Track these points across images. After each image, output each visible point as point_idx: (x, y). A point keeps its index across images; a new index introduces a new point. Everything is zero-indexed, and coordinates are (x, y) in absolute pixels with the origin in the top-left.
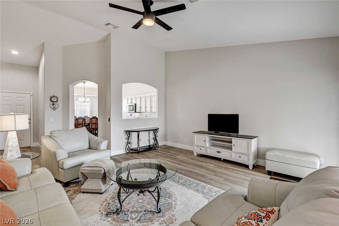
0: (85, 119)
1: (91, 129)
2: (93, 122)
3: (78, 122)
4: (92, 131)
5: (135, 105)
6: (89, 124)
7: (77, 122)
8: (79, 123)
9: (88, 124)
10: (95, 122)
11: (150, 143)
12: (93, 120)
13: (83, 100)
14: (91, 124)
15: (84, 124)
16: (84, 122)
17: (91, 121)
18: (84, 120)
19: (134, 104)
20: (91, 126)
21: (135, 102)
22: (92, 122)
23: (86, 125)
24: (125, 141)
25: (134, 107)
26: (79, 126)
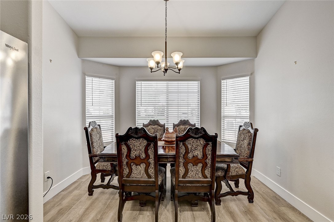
3: (129, 149)
7: (124, 149)
17: (183, 150)
18: (151, 140)
20: (182, 170)
26: (134, 167)
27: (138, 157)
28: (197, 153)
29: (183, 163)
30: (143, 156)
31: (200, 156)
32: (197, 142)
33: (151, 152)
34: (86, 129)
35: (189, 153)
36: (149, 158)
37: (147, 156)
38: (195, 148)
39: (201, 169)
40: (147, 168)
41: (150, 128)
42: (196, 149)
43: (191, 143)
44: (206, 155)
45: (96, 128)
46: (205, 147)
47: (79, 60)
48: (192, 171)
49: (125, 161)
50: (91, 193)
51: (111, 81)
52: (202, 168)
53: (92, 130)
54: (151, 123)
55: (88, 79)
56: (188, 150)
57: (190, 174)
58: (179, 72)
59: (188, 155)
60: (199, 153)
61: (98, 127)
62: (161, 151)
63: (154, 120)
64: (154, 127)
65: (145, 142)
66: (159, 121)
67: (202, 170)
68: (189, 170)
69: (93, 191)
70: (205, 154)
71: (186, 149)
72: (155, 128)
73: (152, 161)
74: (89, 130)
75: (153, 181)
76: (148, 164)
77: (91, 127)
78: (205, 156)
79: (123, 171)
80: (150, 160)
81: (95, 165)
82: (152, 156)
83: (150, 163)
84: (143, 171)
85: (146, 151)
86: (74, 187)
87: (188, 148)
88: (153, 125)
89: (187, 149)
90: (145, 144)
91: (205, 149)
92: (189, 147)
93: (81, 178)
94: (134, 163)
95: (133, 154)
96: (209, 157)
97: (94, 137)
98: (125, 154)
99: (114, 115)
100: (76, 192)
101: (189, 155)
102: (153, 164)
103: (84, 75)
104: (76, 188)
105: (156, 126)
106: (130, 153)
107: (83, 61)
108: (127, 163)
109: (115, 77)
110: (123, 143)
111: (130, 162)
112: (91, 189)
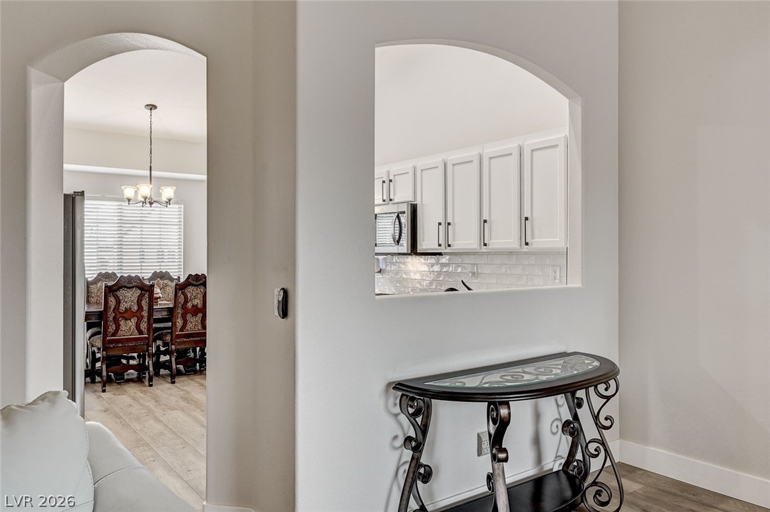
0: (153, 286)
1: (179, 336)
2: (189, 305)
3: (118, 301)
4: (187, 350)
5: (414, 209)
6: (171, 311)
7: (112, 301)
8: (122, 308)
9: (165, 314)
10: (198, 302)
11: (539, 460)
12: (190, 291)
13: (145, 190)
14: (180, 311)
15: (145, 314)
16: (145, 303)
17: (182, 299)
18: (146, 289)
19: (405, 208)
20: (179, 322)
21: (410, 198)
22: (186, 301)
23: (157, 315)
24: (397, 458)
25: (405, 220)
26: (122, 323)
29: (181, 314)
30: (135, 308)
31: (200, 305)
32: (197, 290)
35: (188, 302)
36: (143, 311)
37: (140, 308)
39: (200, 319)
40: (138, 323)
42: (196, 297)
48: (191, 322)
49: (112, 316)
52: (202, 318)
56: (188, 299)
57: (188, 326)
59: (187, 305)
65: (138, 292)
67: (201, 321)
68: (188, 322)
71: (185, 298)
75: (145, 338)
79: (109, 328)
80: (143, 313)
82: (145, 308)
83: (143, 317)
84: (133, 327)
85: (139, 302)
87: (187, 297)
90: (138, 294)
92: (189, 295)
94: (123, 318)
98: (113, 307)
102: (147, 317)
106: (119, 306)
108: (114, 318)
110: (112, 295)
111: (117, 317)
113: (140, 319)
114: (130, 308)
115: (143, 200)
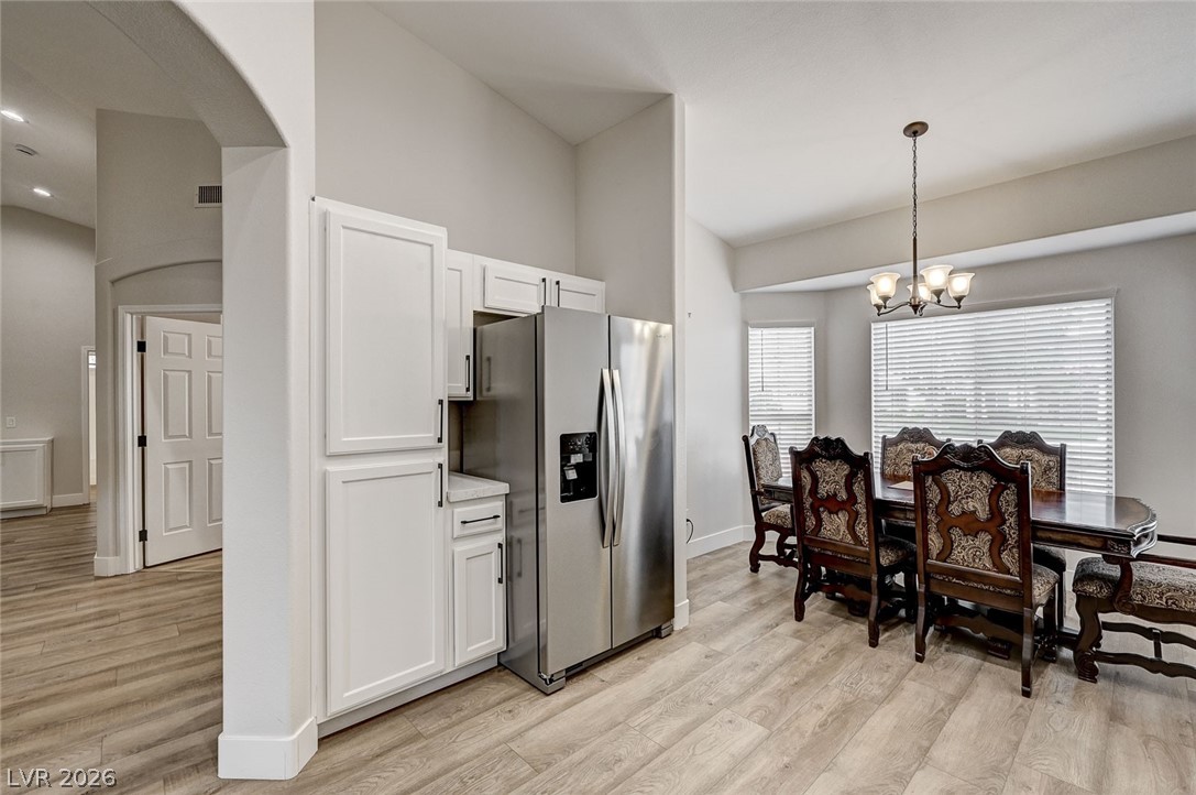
2: (955, 509)
7: (806, 478)
17: (934, 494)
20: (934, 541)
22: (946, 500)
26: (825, 515)
27: (832, 497)
28: (974, 507)
29: (937, 524)
30: (843, 495)
31: (983, 514)
32: (971, 479)
33: (858, 489)
34: (746, 439)
35: (949, 502)
36: (856, 502)
37: (852, 498)
38: (966, 493)
39: (987, 547)
40: (851, 523)
41: (901, 450)
42: (968, 495)
43: (954, 480)
44: (1002, 515)
45: (766, 439)
46: (995, 494)
47: (735, 297)
48: (964, 548)
49: (808, 502)
50: (755, 568)
51: (806, 330)
52: (991, 545)
53: (758, 442)
54: (906, 436)
55: (754, 334)
56: (949, 496)
57: (958, 554)
58: (957, 304)
59: (947, 508)
60: (979, 506)
61: (772, 439)
62: (879, 493)
63: (916, 428)
64: (914, 446)
65: (846, 469)
66: (933, 432)
67: (990, 550)
68: (955, 545)
69: (759, 565)
70: (996, 510)
71: (941, 492)
72: (917, 449)
73: (861, 508)
74: (752, 441)
75: (865, 552)
76: (854, 515)
77: (756, 437)
78: (996, 513)
79: (805, 520)
80: (858, 506)
81: (763, 514)
82: (861, 498)
83: (857, 513)
84: (843, 528)
85: (849, 486)
86: (726, 553)
87: (948, 493)
88: (912, 442)
89: (944, 492)
90: (846, 472)
91: (995, 497)
92: (951, 488)
93: (739, 544)
94: (826, 508)
95: (823, 490)
96: (1012, 520)
97: (761, 458)
98: (808, 487)
99: (813, 413)
100: (730, 562)
101: (951, 507)
102: (865, 516)
103: (746, 325)
104: (730, 556)
105: (920, 445)
106: (817, 487)
107: (744, 296)
108: (812, 505)
109: (813, 320)
110: (804, 465)
111: (816, 505)
112: (755, 559)
113: (854, 516)
114: (835, 495)
115: (881, 302)
